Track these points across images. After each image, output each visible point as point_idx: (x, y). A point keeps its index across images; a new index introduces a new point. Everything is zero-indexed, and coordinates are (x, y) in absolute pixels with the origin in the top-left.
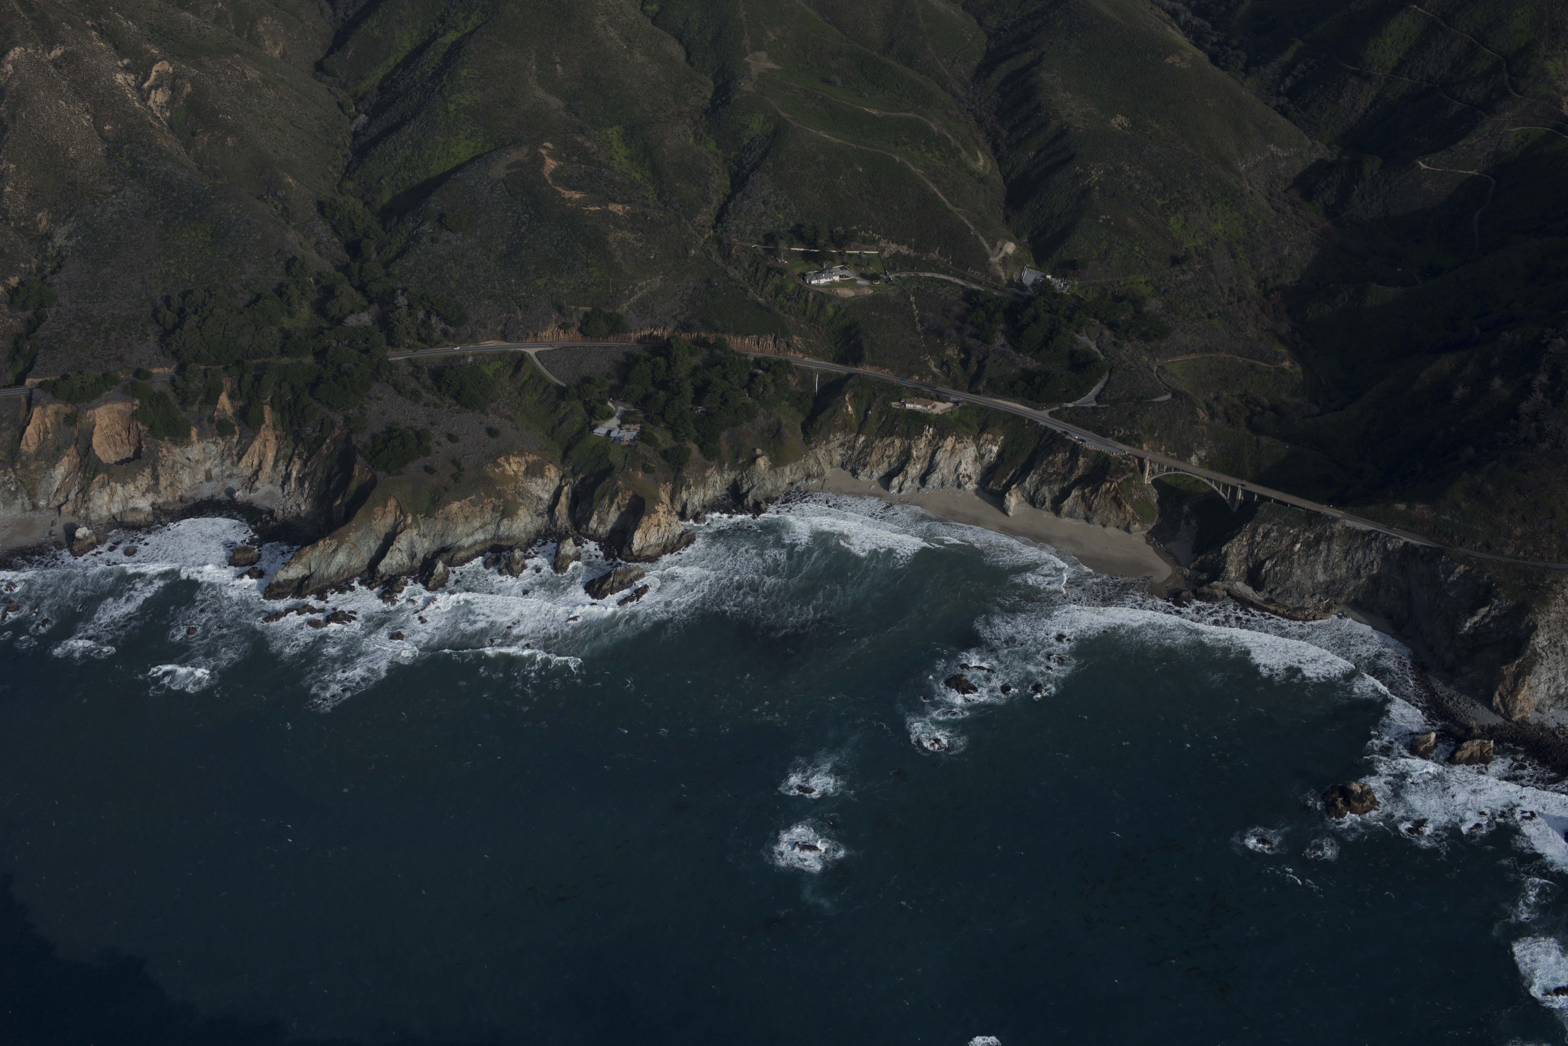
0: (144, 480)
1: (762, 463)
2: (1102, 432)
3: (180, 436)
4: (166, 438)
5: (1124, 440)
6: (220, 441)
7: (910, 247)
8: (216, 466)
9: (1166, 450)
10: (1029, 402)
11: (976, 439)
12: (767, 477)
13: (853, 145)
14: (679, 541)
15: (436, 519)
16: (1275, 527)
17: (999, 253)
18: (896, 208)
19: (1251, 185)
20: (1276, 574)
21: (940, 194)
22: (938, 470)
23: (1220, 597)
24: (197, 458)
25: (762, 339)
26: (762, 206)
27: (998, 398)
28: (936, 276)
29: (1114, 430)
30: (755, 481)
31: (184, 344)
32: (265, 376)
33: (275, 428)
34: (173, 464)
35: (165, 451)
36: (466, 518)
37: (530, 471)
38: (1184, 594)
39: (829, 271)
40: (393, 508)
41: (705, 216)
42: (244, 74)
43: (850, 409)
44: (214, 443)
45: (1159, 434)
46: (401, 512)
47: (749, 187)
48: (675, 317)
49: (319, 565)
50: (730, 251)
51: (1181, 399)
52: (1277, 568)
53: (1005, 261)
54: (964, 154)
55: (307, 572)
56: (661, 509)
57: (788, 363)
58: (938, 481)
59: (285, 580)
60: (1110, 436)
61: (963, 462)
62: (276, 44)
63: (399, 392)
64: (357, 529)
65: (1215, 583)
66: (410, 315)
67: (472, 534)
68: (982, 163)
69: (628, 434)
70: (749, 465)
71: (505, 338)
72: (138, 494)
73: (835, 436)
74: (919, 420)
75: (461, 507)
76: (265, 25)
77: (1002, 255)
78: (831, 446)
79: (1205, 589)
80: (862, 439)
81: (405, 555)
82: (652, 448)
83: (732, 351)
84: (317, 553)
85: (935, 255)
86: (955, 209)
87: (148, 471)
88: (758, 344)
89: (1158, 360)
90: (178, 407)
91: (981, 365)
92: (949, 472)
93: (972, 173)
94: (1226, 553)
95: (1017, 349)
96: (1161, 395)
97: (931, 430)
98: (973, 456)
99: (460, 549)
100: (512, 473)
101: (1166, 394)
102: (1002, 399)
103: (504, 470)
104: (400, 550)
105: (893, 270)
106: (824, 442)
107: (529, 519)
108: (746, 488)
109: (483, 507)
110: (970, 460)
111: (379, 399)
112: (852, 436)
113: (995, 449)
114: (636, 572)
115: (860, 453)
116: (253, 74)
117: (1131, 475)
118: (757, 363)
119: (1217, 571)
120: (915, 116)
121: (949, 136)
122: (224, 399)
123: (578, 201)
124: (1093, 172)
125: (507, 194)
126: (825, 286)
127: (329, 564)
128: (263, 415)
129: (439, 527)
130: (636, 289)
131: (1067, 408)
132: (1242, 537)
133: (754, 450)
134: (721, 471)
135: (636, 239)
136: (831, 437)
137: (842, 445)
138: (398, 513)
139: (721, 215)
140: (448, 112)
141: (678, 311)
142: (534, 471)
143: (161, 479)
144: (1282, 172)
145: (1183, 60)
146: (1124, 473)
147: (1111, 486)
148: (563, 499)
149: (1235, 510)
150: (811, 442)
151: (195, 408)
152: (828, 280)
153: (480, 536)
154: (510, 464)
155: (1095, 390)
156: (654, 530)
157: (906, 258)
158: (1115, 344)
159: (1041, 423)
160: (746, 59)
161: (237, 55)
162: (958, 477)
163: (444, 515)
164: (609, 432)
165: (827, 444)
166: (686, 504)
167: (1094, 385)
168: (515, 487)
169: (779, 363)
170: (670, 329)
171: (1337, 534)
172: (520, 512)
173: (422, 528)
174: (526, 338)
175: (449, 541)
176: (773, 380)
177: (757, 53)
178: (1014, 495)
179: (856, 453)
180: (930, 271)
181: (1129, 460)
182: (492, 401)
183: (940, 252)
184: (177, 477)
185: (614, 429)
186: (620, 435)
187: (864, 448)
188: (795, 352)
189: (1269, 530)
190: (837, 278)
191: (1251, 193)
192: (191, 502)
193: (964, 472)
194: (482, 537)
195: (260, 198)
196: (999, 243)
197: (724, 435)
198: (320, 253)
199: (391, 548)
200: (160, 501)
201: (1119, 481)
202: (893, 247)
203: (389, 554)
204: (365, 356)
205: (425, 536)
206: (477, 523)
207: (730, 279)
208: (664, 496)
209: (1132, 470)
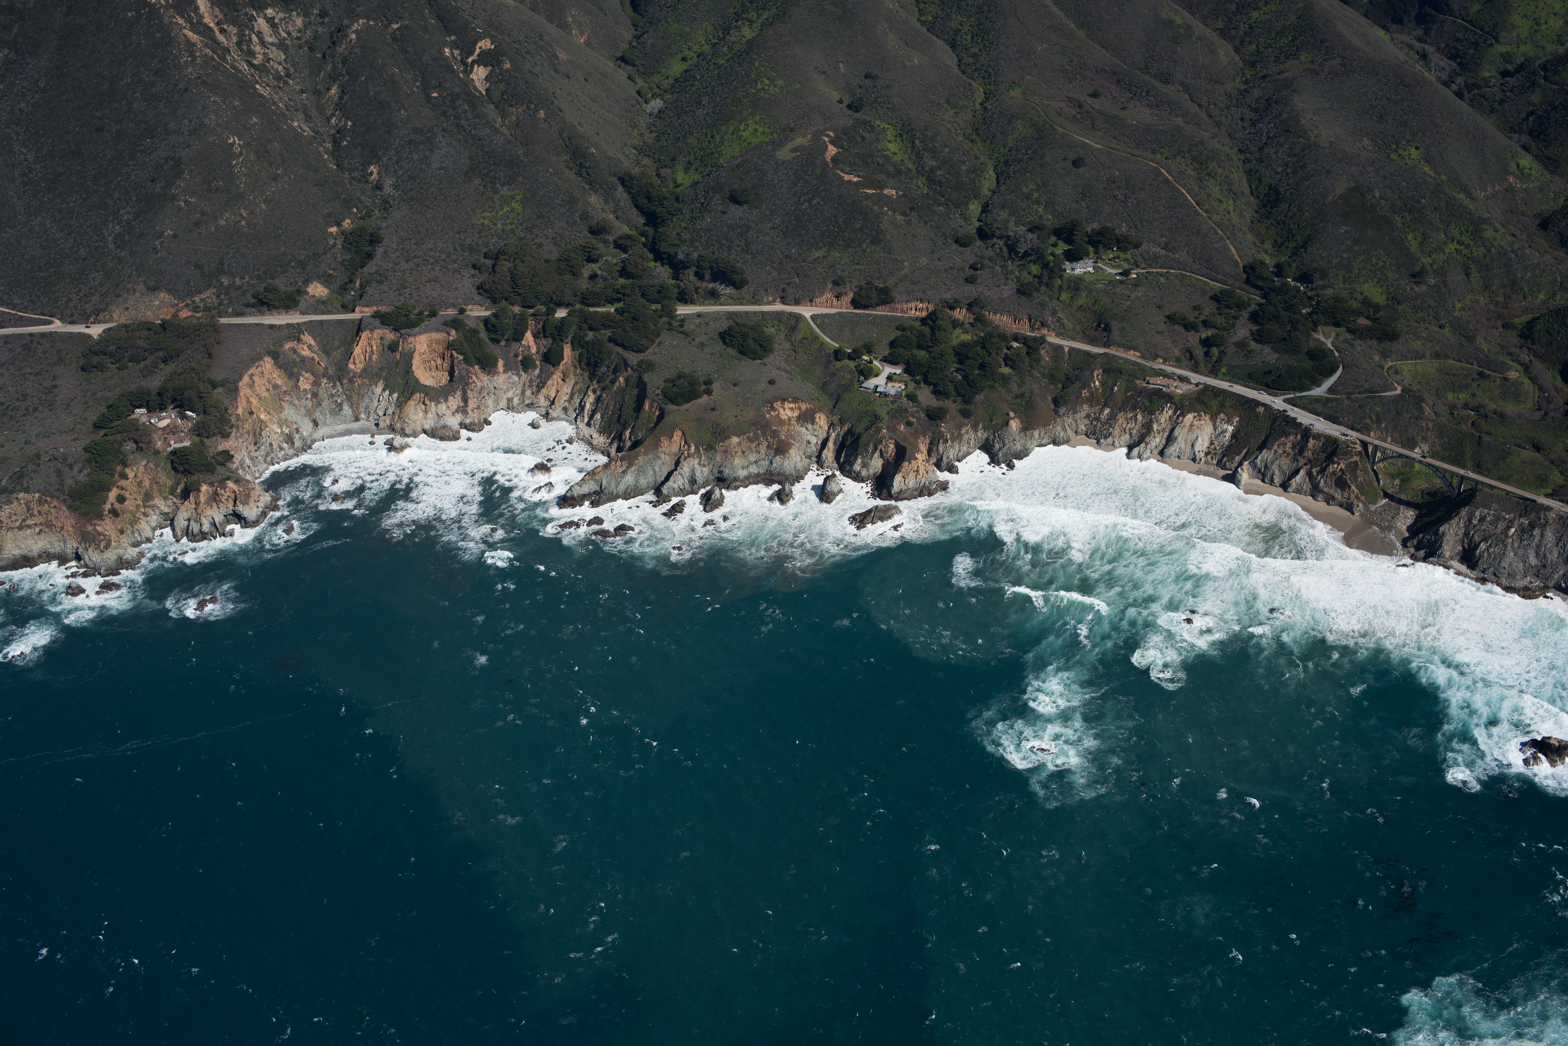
0: (455, 401)
1: (1014, 425)
2: (1330, 417)
3: (488, 366)
4: (477, 366)
5: (1351, 427)
6: (522, 373)
8: (517, 396)
9: (1392, 438)
10: (1264, 389)
11: (1213, 419)
12: (1017, 438)
14: (934, 488)
15: (716, 451)
16: (1492, 512)
19: (1488, 211)
20: (1490, 555)
22: (1176, 444)
24: (501, 386)
25: (1019, 318)
27: (1237, 384)
29: (1344, 418)
30: (1008, 437)
31: (496, 286)
32: (567, 319)
33: (573, 365)
34: (481, 390)
35: (474, 378)
36: (744, 452)
37: (802, 417)
40: (679, 438)
43: (1097, 383)
44: (518, 375)
45: (1386, 425)
46: (686, 442)
48: (940, 294)
49: (609, 483)
51: (1409, 396)
52: (1491, 550)
55: (598, 489)
56: (921, 457)
57: (1041, 340)
58: (1175, 455)
60: (1341, 422)
61: (1200, 439)
64: (645, 454)
67: (747, 467)
69: (894, 391)
70: (1002, 426)
71: (784, 301)
72: (449, 413)
73: (1082, 407)
74: (1161, 399)
75: (740, 442)
76: (572, 16)
78: (1078, 416)
80: (1107, 411)
81: (686, 481)
82: (915, 404)
83: (993, 327)
84: (609, 473)
85: (1182, 255)
87: (459, 393)
88: (1015, 322)
89: (1389, 361)
90: (488, 341)
92: (1186, 445)
94: (1443, 533)
95: (1260, 342)
96: (1390, 391)
97: (1172, 407)
98: (1210, 433)
100: (786, 417)
101: (1395, 390)
102: (1240, 384)
103: (779, 414)
104: (682, 476)
105: (1143, 265)
106: (1072, 412)
107: (798, 459)
108: (997, 446)
109: (759, 444)
110: (1206, 437)
111: (669, 345)
112: (1097, 408)
113: (1231, 429)
114: (897, 508)
115: (1104, 424)
117: (1358, 458)
118: (1014, 337)
119: (1434, 550)
123: (856, 184)
125: (791, 174)
126: (1079, 275)
127: (619, 483)
128: (563, 352)
129: (718, 459)
130: (905, 265)
131: (1301, 396)
132: (1460, 519)
133: (1008, 413)
134: (975, 429)
135: (907, 221)
136: (1078, 407)
137: (1088, 416)
138: (683, 443)
142: (806, 418)
143: (470, 401)
146: (1351, 457)
147: (1338, 466)
148: (830, 444)
149: (1458, 494)
150: (1059, 411)
151: (503, 344)
153: (754, 470)
154: (784, 409)
155: (1329, 383)
156: (912, 475)
158: (1351, 344)
159: (1275, 408)
162: (1194, 451)
163: (723, 448)
164: (876, 387)
165: (1074, 413)
166: (942, 457)
167: (1328, 378)
168: (788, 430)
169: (1034, 339)
170: (934, 303)
171: (1551, 522)
172: (792, 451)
173: (703, 457)
174: (803, 302)
175: (727, 470)
176: (1028, 353)
178: (1246, 471)
179: (1100, 424)
180: (1180, 269)
181: (1357, 444)
182: (770, 354)
184: (483, 401)
185: (881, 385)
186: (886, 390)
187: (1108, 420)
188: (1048, 331)
189: (1485, 514)
191: (1487, 219)
193: (1200, 448)
194: (756, 472)
195: (566, 165)
197: (980, 397)
198: (617, 218)
199: (675, 473)
200: (468, 421)
201: (1346, 463)
203: (672, 478)
205: (704, 466)
206: (752, 460)
208: (923, 448)
209: (1359, 454)
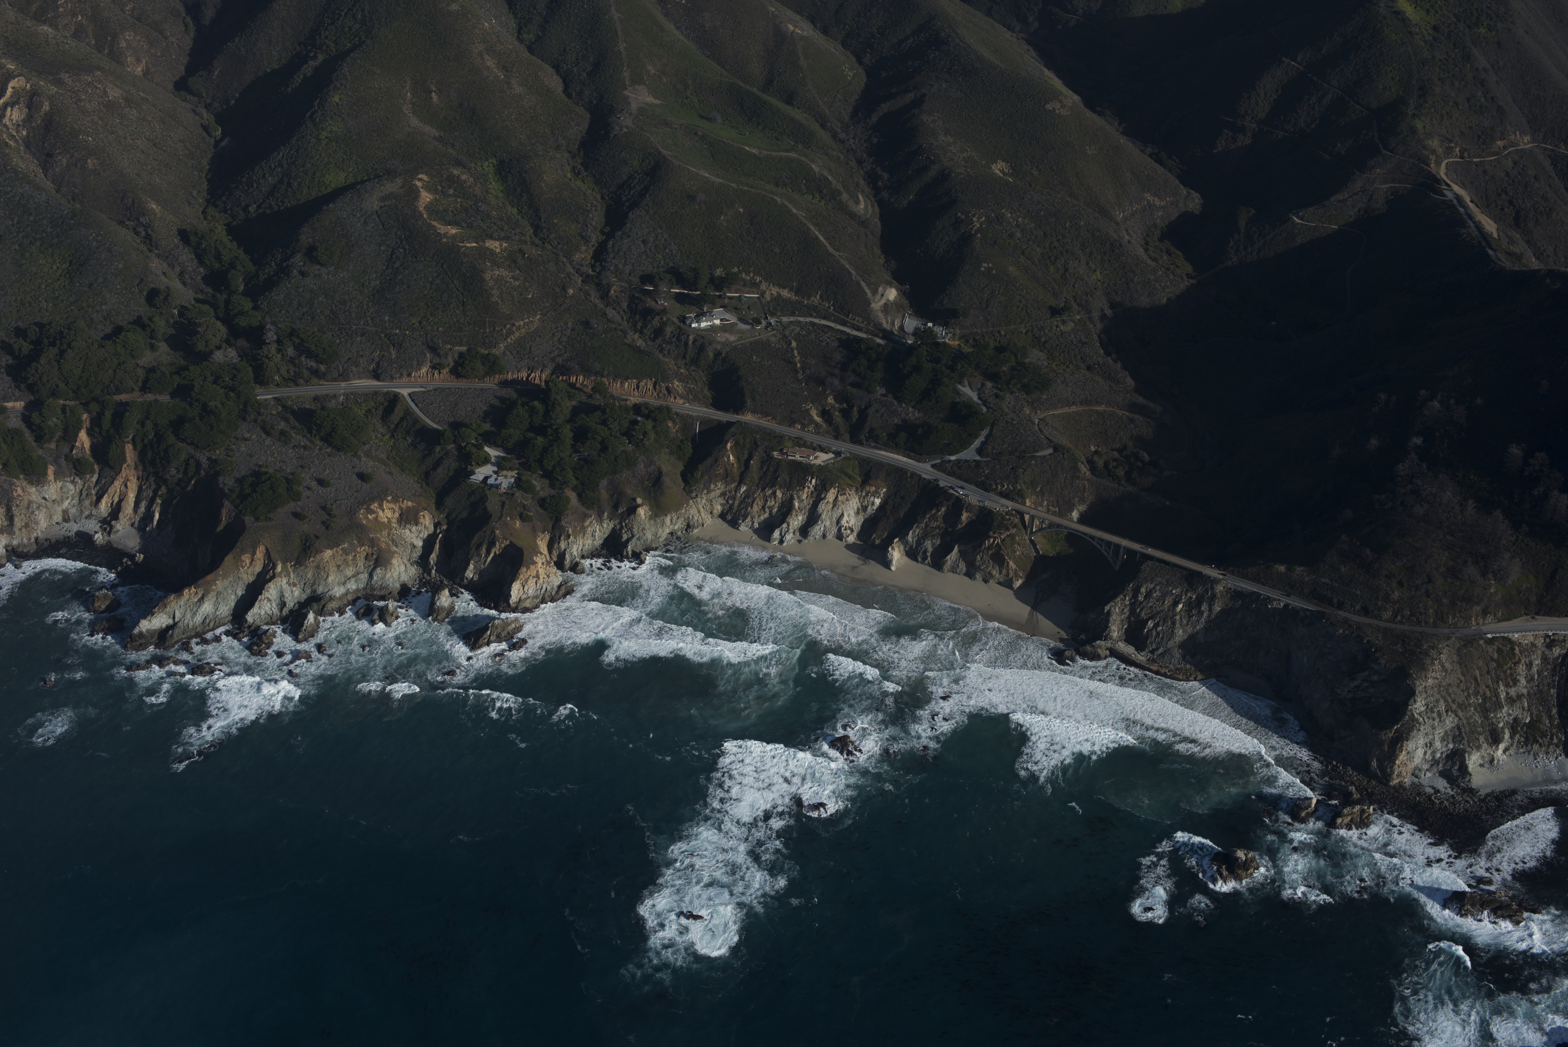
1: (643, 512)
2: (984, 486)
3: (36, 476)
4: (21, 477)
5: (1006, 495)
6: (77, 479)
7: (791, 290)
8: (74, 506)
9: (1048, 505)
10: (912, 454)
11: (859, 491)
12: (647, 527)
13: (733, 185)
14: (557, 592)
15: (306, 567)
16: (1158, 587)
17: (881, 299)
18: (777, 250)
19: (1128, 234)
20: (1158, 634)
21: (821, 238)
22: (820, 522)
23: (1103, 656)
24: (54, 497)
25: (642, 384)
26: (642, 246)
27: (881, 449)
28: (817, 321)
29: (997, 484)
30: (635, 530)
31: (40, 378)
32: (127, 413)
33: (136, 468)
34: (29, 504)
35: (19, 490)
36: (339, 567)
37: (404, 518)
38: (1067, 653)
39: (710, 315)
40: (262, 555)
41: (584, 255)
42: (105, 92)
43: (731, 458)
44: (73, 482)
45: (1041, 489)
46: (270, 559)
47: (628, 225)
48: (553, 359)
49: (184, 615)
50: (609, 291)
51: (1063, 454)
52: (1160, 628)
53: (886, 308)
54: (845, 196)
55: (171, 621)
56: (539, 560)
57: (668, 409)
58: (820, 533)
59: (148, 631)
60: (993, 490)
61: (845, 515)
62: (138, 60)
63: (268, 434)
64: (224, 577)
65: (1098, 642)
66: (279, 351)
67: (345, 583)
68: (863, 206)
69: (506, 481)
70: (629, 515)
71: (377, 377)
73: (716, 486)
74: (801, 472)
75: (333, 555)
76: (126, 40)
77: (883, 301)
78: (713, 495)
79: (1088, 648)
80: (743, 489)
81: (274, 605)
82: (531, 496)
83: (612, 396)
84: (182, 602)
85: (816, 300)
86: (836, 254)
88: (638, 388)
89: (1039, 411)
90: (34, 444)
91: (863, 414)
92: (831, 523)
93: (852, 215)
94: (1109, 611)
95: (900, 400)
96: (1043, 449)
97: (814, 481)
98: (856, 508)
99: (331, 598)
100: (386, 520)
101: (1048, 448)
102: (885, 450)
103: (377, 517)
104: (269, 600)
105: (773, 314)
106: (705, 491)
107: (403, 568)
108: (625, 537)
109: (355, 556)
110: (852, 513)
111: (246, 440)
112: (733, 486)
113: (878, 501)
114: (513, 626)
115: (741, 503)
116: (114, 93)
117: (1014, 531)
118: (637, 408)
119: (1100, 631)
120: (795, 155)
121: (830, 178)
122: (83, 436)
123: (454, 237)
124: (975, 219)
125: (381, 227)
126: (705, 330)
127: (195, 614)
128: (124, 453)
129: (310, 575)
130: (514, 329)
131: (950, 461)
132: (1125, 596)
133: (634, 500)
134: (600, 519)
135: (513, 277)
136: (712, 486)
137: (723, 494)
138: (267, 561)
139: (599, 254)
140: (319, 140)
141: (556, 353)
142: (408, 518)
143: (16, 520)
144: (1158, 221)
145: (1063, 107)
146: (1008, 529)
147: (994, 541)
148: (436, 547)
149: (1117, 567)
150: (691, 492)
151: (53, 446)
152: (709, 323)
153: (352, 586)
154: (383, 510)
155: (977, 443)
156: (532, 581)
157: (787, 301)
158: (997, 396)
159: (924, 476)
160: (625, 92)
161: (99, 73)
162: (839, 530)
163: (315, 564)
164: (486, 478)
165: (708, 493)
166: (564, 554)
167: (976, 438)
168: (389, 535)
169: (660, 409)
170: (547, 372)
171: (1219, 595)
172: (394, 561)
173: (292, 575)
174: (400, 378)
175: (320, 590)
176: (654, 427)
177: (637, 87)
178: (897, 549)
179: (737, 503)
180: (811, 316)
181: (1012, 515)
182: (364, 444)
183: (821, 297)
184: (32, 518)
185: (491, 476)
186: (498, 482)
187: (745, 498)
188: (675, 398)
189: (1151, 590)
190: (717, 322)
191: (1129, 242)
192: (47, 544)
193: (846, 524)
194: (354, 587)
195: (121, 223)
196: (881, 289)
197: (604, 483)
198: (184, 284)
199: (260, 597)
200: (15, 543)
201: (1003, 537)
202: (775, 290)
203: (257, 605)
204: (232, 394)
205: (295, 585)
206: (349, 572)
207: (608, 320)
208: (543, 546)
209: (1015, 526)
